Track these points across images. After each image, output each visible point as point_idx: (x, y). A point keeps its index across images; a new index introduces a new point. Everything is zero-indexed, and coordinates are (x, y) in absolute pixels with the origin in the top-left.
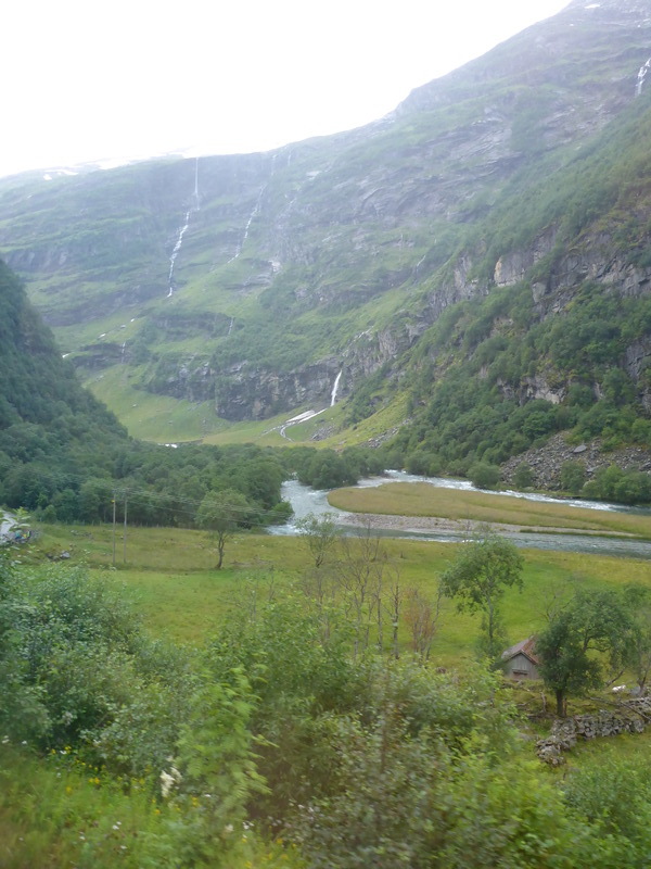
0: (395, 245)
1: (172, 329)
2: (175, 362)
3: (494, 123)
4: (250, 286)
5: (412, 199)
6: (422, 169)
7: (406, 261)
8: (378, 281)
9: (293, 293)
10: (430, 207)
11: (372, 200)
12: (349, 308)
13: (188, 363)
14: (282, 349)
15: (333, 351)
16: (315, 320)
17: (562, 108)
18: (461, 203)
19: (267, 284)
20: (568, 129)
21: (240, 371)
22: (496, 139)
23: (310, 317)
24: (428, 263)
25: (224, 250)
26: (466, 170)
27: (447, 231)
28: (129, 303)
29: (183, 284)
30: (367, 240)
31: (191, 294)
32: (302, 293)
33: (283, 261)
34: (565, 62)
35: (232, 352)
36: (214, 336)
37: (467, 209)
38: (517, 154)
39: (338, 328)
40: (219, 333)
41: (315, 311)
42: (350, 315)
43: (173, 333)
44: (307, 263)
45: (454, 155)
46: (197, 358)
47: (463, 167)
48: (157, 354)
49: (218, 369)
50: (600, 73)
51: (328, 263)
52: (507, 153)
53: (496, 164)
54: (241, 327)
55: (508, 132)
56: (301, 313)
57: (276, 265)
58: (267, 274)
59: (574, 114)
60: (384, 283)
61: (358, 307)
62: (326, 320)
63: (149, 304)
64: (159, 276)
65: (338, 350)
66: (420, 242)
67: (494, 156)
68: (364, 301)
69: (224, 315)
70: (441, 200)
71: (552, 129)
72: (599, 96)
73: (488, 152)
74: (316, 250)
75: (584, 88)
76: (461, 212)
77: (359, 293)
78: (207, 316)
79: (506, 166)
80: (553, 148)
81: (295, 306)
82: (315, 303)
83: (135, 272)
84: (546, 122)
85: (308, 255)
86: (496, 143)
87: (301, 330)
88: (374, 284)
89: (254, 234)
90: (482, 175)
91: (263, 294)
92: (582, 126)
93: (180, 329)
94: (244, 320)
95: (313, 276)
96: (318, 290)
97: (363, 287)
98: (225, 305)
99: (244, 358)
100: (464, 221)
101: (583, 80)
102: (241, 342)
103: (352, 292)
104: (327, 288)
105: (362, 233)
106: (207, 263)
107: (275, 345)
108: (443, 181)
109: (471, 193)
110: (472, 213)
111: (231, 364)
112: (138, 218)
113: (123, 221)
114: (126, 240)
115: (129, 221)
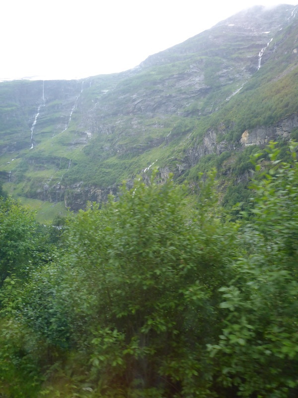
0: (154, 126)
1: (37, 165)
2: (40, 181)
3: (196, 72)
4: (76, 144)
5: (160, 105)
6: (163, 91)
7: (161, 134)
8: (148, 143)
9: (102, 148)
10: (169, 109)
11: (140, 105)
12: (133, 156)
13: (48, 182)
14: (101, 176)
15: (130, 177)
16: (116, 161)
17: (226, 67)
18: (184, 108)
19: (85, 144)
20: (231, 77)
21: (80, 186)
22: (197, 79)
23: (113, 160)
24: (173, 135)
25: (59, 126)
26: (185, 93)
27: (179, 121)
28: (10, 151)
29: (39, 142)
30: (139, 123)
31: (46, 146)
32: (107, 148)
33: (93, 132)
34: (223, 47)
35: (74, 177)
36: (61, 169)
37: (188, 111)
38: (208, 87)
39: (130, 166)
40: (63, 167)
41: (115, 157)
42: (135, 159)
43: (37, 167)
44: (108, 133)
45: (178, 85)
46: (53, 180)
47: (183, 91)
48: (30, 177)
49: (66, 186)
50: (241, 53)
51: (120, 134)
52: (204, 86)
53: (199, 91)
54: (75, 164)
55: (202, 77)
56: (107, 158)
57: (89, 134)
58: (85, 139)
59: (232, 70)
60: (151, 145)
61: (138, 156)
62: (122, 162)
63: (22, 152)
64: (26, 138)
65: (133, 177)
66: (166, 125)
67: (198, 87)
68: (141, 153)
69: (66, 158)
70: (174, 106)
71: (223, 76)
72: (242, 63)
73: (194, 85)
74: (113, 127)
75: (234, 60)
76: (185, 112)
77: (138, 149)
78: (55, 158)
79: (203, 92)
80: (225, 85)
81: (104, 154)
82: (115, 153)
83: (14, 135)
84: (220, 73)
85: (108, 130)
86: (198, 81)
87: (109, 166)
88: (146, 145)
89: (74, 119)
90: (193, 95)
91: (85, 148)
92: (237, 76)
93: (41, 164)
94: (77, 161)
95: (112, 140)
96: (116, 147)
97: (140, 146)
98: (63, 153)
99: (81, 180)
100: (187, 116)
101: (234, 56)
102: (78, 172)
103: (135, 148)
104: (121, 146)
105: (136, 120)
106: (51, 132)
107: (97, 174)
108: (175, 97)
109: (188, 103)
110: (191, 113)
111: (74, 183)
112: (14, 108)
113: (6, 109)
114: (8, 118)
115: (9, 109)
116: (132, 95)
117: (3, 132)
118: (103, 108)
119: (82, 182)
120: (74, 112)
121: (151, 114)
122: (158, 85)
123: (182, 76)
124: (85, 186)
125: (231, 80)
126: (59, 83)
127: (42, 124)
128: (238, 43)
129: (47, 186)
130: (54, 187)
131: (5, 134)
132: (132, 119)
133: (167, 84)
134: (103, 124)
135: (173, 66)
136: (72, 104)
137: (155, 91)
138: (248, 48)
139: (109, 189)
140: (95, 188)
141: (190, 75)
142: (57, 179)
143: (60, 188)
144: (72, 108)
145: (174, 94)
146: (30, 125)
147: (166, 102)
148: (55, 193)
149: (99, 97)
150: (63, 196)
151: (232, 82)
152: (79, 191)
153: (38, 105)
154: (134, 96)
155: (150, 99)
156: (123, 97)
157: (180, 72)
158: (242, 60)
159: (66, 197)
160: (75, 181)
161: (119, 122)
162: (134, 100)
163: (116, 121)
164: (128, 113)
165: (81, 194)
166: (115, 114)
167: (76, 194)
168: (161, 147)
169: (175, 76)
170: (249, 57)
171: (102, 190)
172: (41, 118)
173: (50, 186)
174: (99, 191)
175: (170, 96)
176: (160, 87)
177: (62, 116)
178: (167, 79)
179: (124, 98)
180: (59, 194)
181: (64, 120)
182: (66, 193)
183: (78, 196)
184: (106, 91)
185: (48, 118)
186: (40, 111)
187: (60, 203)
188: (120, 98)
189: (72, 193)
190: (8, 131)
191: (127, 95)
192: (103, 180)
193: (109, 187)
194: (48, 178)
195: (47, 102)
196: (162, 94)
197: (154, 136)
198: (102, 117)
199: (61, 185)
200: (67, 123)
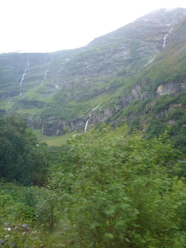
0: (99, 82)
1: (24, 106)
3: (124, 49)
4: (49, 93)
5: (102, 69)
6: (104, 60)
7: (103, 87)
8: (95, 93)
9: (65, 96)
10: (108, 72)
11: (90, 68)
12: (86, 101)
14: (65, 113)
15: (84, 114)
16: (75, 104)
17: (143, 46)
18: (118, 71)
19: (54, 93)
20: (146, 52)
21: (52, 119)
23: (72, 103)
24: (111, 88)
25: (38, 81)
26: (118, 61)
27: (114, 79)
28: (7, 97)
29: (25, 91)
30: (89, 80)
31: (30, 94)
32: (69, 96)
33: (59, 86)
34: (142, 34)
35: (48, 113)
36: (39, 108)
37: (120, 73)
38: (133, 58)
39: (84, 107)
40: (41, 107)
41: (74, 101)
42: (87, 103)
43: (24, 107)
44: (69, 86)
45: (113, 57)
46: (35, 115)
47: (117, 60)
48: (20, 113)
50: (152, 37)
51: (77, 87)
52: (130, 58)
53: (127, 60)
54: (49, 106)
55: (129, 52)
56: (69, 102)
57: (57, 87)
58: (54, 90)
59: (147, 48)
60: (97, 93)
61: (89, 101)
62: (79, 104)
63: (15, 97)
64: (17, 89)
65: (86, 114)
66: (106, 82)
67: (126, 58)
68: (91, 99)
69: (43, 102)
70: (111, 70)
71: (142, 51)
73: (124, 57)
74: (72, 82)
75: (149, 41)
76: (118, 73)
77: (89, 96)
78: (36, 102)
79: (129, 61)
80: (143, 57)
81: (67, 100)
82: (74, 99)
83: (9, 87)
84: (140, 49)
85: (69, 84)
86: (126, 54)
87: (70, 107)
88: (94, 94)
89: (47, 77)
90: (123, 63)
91: (55, 95)
92: (151, 51)
93: (27, 105)
94: (50, 104)
95: (72, 90)
96: (75, 95)
97: (90, 94)
98: (41, 98)
99: (53, 115)
100: (119, 76)
101: (148, 39)
102: (51, 111)
103: (87, 96)
104: (78, 94)
105: (87, 78)
106: (32, 85)
107: (63, 112)
108: (111, 64)
109: (120, 68)
110: (122, 74)
111: (48, 117)
112: (9, 70)
113: (5, 71)
114: (6, 76)
115: (7, 70)
116: (85, 62)
117: (2, 85)
118: (66, 71)
119: (53, 117)
120: (48, 73)
121: (96, 74)
122: (101, 57)
123: (116, 51)
124: (55, 119)
125: (146, 54)
126: (38, 55)
127: (27, 80)
128: (150, 31)
129: (31, 119)
130: (35, 120)
131: (4, 86)
132: (85, 77)
133: (106, 56)
134: (66, 80)
135: (110, 45)
136: (46, 68)
137: (99, 60)
138: (157, 34)
139: (71, 122)
140: (61, 121)
141: (121, 50)
142: (37, 115)
143: (39, 121)
144: (46, 70)
145: (111, 62)
146: (20, 81)
147: (106, 67)
148: (36, 124)
149: (63, 64)
150: (41, 126)
151: (147, 55)
152: (51, 122)
153: (25, 68)
154: (86, 63)
155: (96, 65)
156: (78, 64)
157: (115, 49)
158: (153, 41)
159: (43, 126)
160: (49, 116)
161: (77, 79)
162: (86, 66)
163: (75, 79)
164: (82, 74)
165: (53, 124)
166: (74, 74)
167: (49, 125)
168: (104, 95)
169: (111, 51)
170: (157, 39)
171: (66, 122)
172: (26, 77)
173: (33, 119)
174: (64, 123)
175: (109, 63)
176: (102, 57)
177: (40, 75)
178: (106, 53)
179: (80, 64)
180: (38, 124)
181: (41, 78)
182: (43, 124)
183: (50, 126)
184: (68, 60)
185: (31, 76)
186: (26, 72)
187: (39, 130)
188: (76, 64)
189: (47, 124)
190: (6, 84)
191: (82, 62)
192: (67, 116)
193: (71, 120)
194: (31, 114)
195: (30, 66)
196: (104, 62)
197: (99, 88)
198: (65, 76)
199: (39, 119)
200: (43, 80)
